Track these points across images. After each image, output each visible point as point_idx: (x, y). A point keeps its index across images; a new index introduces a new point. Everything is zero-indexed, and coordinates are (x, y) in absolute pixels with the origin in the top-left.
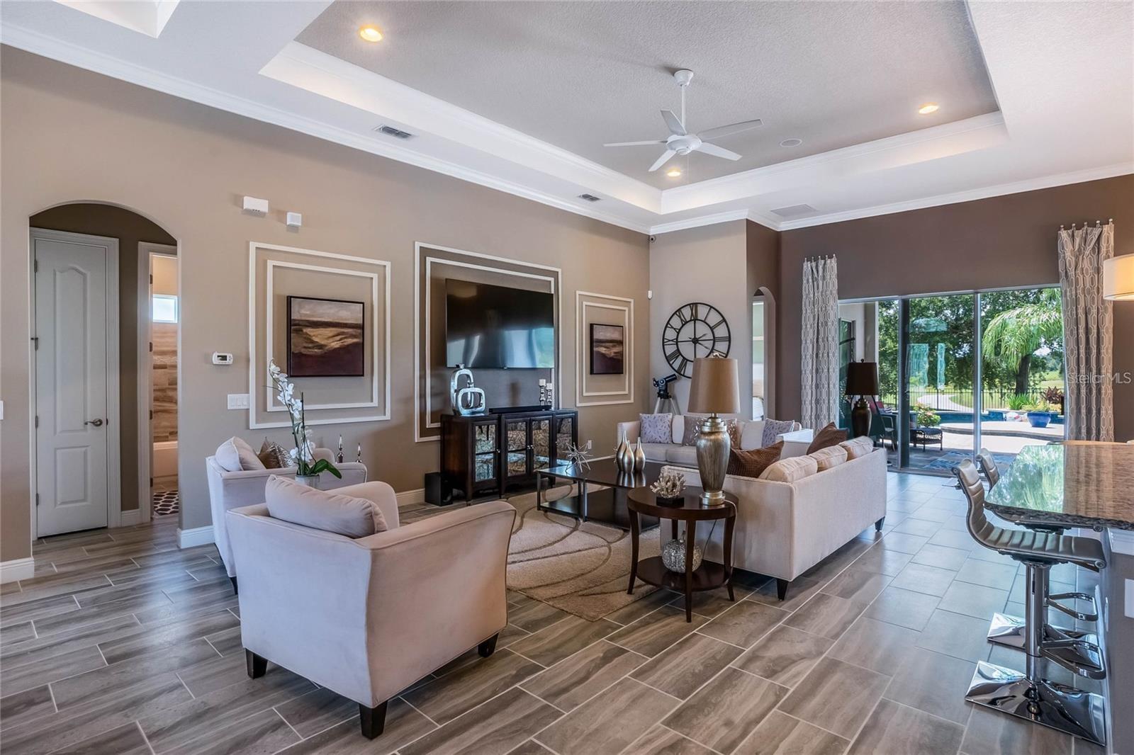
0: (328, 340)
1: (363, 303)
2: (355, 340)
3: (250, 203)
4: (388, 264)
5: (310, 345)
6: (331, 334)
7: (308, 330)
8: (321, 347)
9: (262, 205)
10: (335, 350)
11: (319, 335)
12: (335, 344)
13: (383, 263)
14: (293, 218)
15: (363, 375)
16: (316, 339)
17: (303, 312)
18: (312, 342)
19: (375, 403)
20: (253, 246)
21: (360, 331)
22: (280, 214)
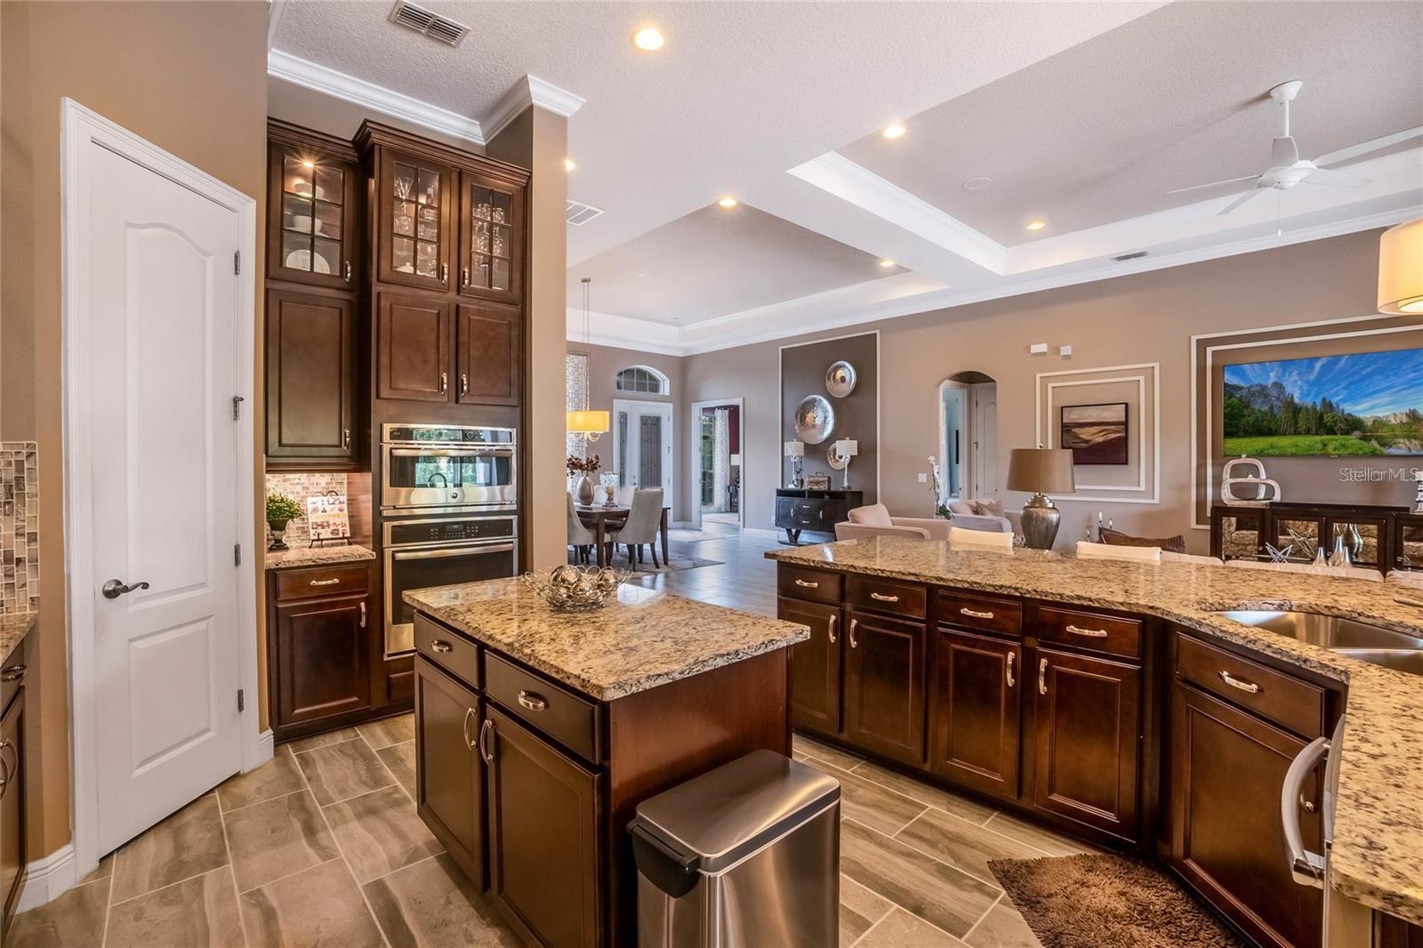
0: (1094, 436)
1: (1126, 404)
2: (1118, 435)
3: (1035, 349)
4: (1157, 365)
5: (1078, 441)
6: (1095, 431)
7: (1077, 430)
8: (1087, 441)
9: (1042, 348)
10: (1099, 443)
11: (1085, 434)
12: (1100, 439)
13: (1151, 365)
14: (1066, 350)
15: (1126, 463)
16: (1082, 436)
17: (1072, 417)
18: (1080, 438)
19: (1142, 488)
20: (1038, 376)
21: (1123, 427)
22: (1057, 350)
